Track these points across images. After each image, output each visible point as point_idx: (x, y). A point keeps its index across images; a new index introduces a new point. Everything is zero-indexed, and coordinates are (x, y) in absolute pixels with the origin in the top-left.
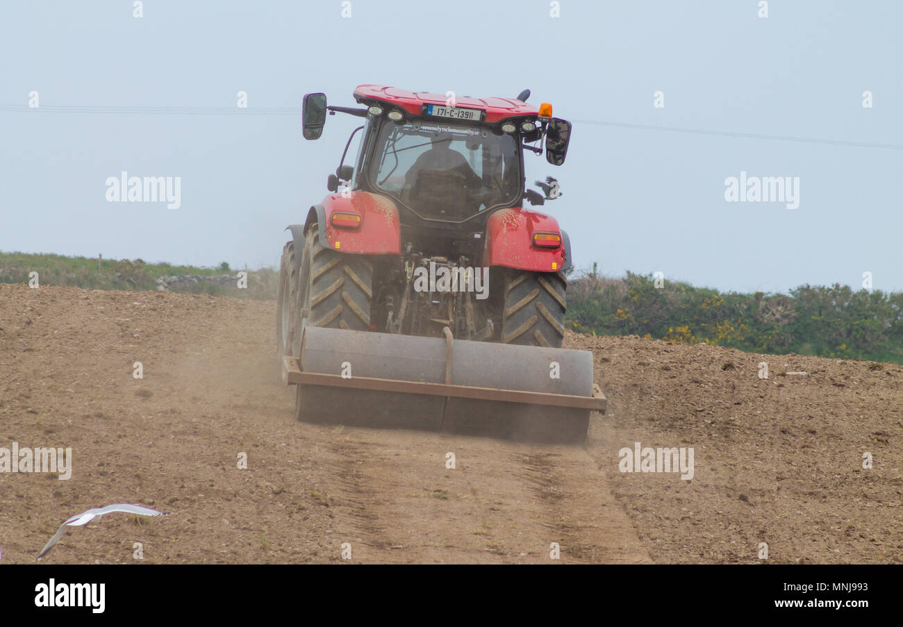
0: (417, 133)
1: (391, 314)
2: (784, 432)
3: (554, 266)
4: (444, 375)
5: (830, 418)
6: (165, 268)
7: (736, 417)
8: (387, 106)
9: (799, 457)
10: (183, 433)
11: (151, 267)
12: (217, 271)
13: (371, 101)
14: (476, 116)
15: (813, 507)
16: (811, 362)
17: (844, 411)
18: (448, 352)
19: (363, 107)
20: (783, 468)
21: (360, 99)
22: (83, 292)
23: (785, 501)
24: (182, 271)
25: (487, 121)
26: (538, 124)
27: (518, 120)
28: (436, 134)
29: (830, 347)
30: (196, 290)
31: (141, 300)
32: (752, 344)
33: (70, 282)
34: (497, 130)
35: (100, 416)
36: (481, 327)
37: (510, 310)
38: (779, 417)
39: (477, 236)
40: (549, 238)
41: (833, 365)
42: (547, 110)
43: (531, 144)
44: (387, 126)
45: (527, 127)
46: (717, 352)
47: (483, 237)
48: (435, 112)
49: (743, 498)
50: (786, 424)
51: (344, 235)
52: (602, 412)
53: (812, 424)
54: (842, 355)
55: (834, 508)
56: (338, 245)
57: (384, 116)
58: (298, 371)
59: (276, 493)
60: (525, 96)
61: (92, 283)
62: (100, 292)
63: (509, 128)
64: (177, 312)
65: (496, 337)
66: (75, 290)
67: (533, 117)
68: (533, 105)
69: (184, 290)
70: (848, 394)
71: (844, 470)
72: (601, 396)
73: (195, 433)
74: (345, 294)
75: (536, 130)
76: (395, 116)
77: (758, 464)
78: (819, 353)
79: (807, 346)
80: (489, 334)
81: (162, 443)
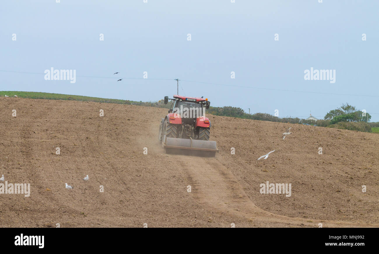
0: (184, 103)
1: (180, 134)
2: (222, 127)
3: (208, 126)
4: (191, 146)
5: (228, 126)
6: (132, 102)
7: (215, 125)
8: (179, 98)
9: (224, 131)
10: (135, 125)
11: (130, 101)
12: (140, 102)
13: (176, 98)
14: (195, 100)
15: (226, 138)
16: (226, 117)
17: (230, 125)
18: (191, 142)
19: (175, 98)
20: (222, 133)
21: (174, 97)
22: (120, 105)
23: (222, 137)
24: (135, 102)
25: (197, 101)
26: (205, 102)
27: (202, 101)
28: (188, 103)
29: (229, 115)
30: (137, 105)
31: (129, 106)
32: (217, 114)
33: (118, 103)
34: (198, 103)
35: (122, 123)
36: (195, 137)
37: (200, 133)
38: (221, 125)
39: (195, 121)
40: (207, 121)
41: (229, 118)
42: (207, 100)
43: (204, 105)
44: (179, 102)
45: (203, 102)
46: (212, 115)
47: (196, 121)
48: (188, 100)
49: (216, 137)
50: (222, 126)
51: (172, 120)
52: (218, 152)
53: (226, 126)
54: (230, 116)
55: (229, 139)
56: (171, 122)
57: (179, 100)
58: (165, 145)
59: (148, 134)
60: (202, 97)
61: (122, 103)
62: (123, 105)
63: (200, 103)
64: (134, 108)
65: (198, 139)
66: (119, 104)
67: (204, 101)
68: (204, 99)
69: (135, 105)
70: (231, 122)
71: (230, 133)
72: (217, 149)
73: (136, 126)
74: (172, 129)
75: (205, 103)
76: (181, 100)
77: (218, 132)
78: (227, 116)
79: (225, 115)
80: (197, 138)
81: (131, 127)
